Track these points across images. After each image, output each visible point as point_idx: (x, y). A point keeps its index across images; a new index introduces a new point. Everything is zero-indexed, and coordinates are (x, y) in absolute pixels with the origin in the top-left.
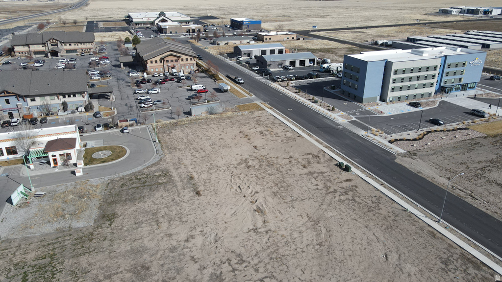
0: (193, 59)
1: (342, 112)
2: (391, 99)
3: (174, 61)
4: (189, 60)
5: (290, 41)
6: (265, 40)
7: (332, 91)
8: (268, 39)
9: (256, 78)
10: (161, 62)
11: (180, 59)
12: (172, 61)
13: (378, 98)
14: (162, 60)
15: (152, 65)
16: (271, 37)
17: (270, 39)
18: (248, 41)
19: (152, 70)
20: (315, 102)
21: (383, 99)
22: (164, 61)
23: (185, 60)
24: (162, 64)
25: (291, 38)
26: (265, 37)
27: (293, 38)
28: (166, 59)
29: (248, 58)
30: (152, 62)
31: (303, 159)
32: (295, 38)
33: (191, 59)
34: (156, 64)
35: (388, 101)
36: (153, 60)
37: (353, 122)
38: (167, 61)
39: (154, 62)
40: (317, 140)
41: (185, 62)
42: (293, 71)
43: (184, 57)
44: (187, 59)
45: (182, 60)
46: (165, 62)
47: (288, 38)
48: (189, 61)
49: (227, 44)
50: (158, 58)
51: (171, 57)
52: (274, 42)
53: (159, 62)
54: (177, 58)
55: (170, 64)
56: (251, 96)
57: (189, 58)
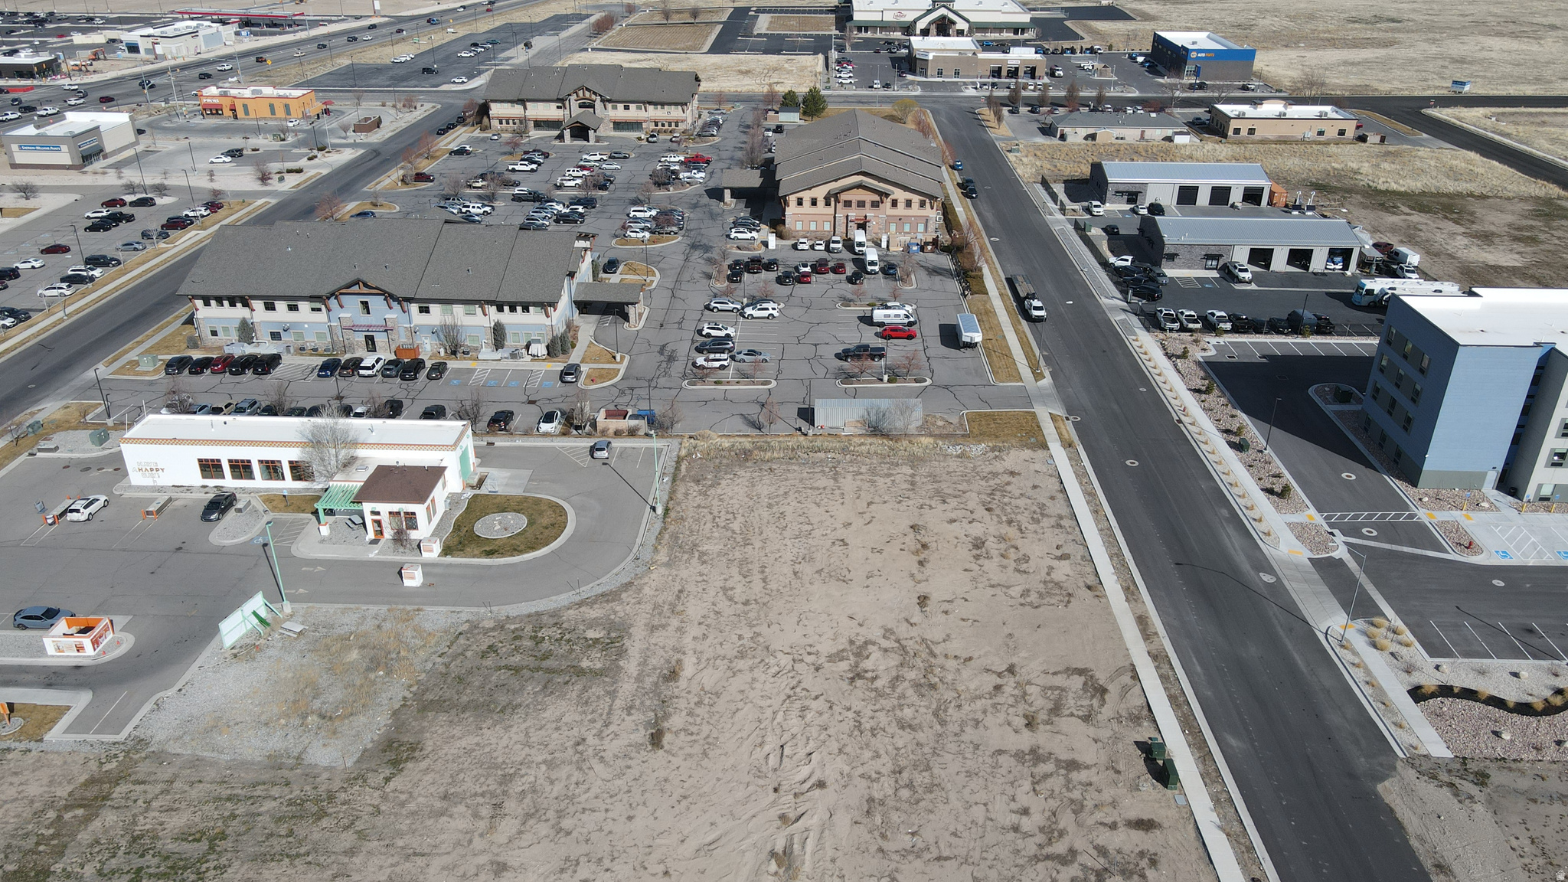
0: (928, 205)
1: (1312, 511)
3: (868, 205)
4: (915, 204)
5: (1327, 143)
6: (1230, 133)
7: (1331, 409)
8: (1244, 133)
9: (1104, 301)
10: (828, 204)
11: (888, 202)
12: (861, 204)
13: (1492, 477)
14: (831, 198)
15: (800, 210)
16: (1256, 125)
17: (1251, 131)
18: (1169, 132)
19: (799, 227)
20: (1239, 447)
21: (1511, 482)
22: (837, 201)
23: (901, 205)
24: (830, 210)
25: (1331, 132)
26: (1233, 125)
27: (1342, 133)
28: (843, 197)
29: (1128, 207)
30: (800, 202)
31: (1045, 689)
32: (1351, 133)
33: (922, 205)
34: (813, 210)
36: (806, 196)
37: (1328, 568)
39: (807, 203)
40: (1142, 621)
41: (901, 210)
42: (1253, 287)
43: (900, 195)
44: (909, 203)
45: (894, 203)
46: (840, 206)
47: (1321, 133)
48: (916, 210)
49: (1093, 137)
50: (820, 193)
51: (861, 191)
52: (1264, 142)
53: (821, 203)
54: (876, 198)
55: (854, 213)
56: (1038, 376)
57: (916, 199)
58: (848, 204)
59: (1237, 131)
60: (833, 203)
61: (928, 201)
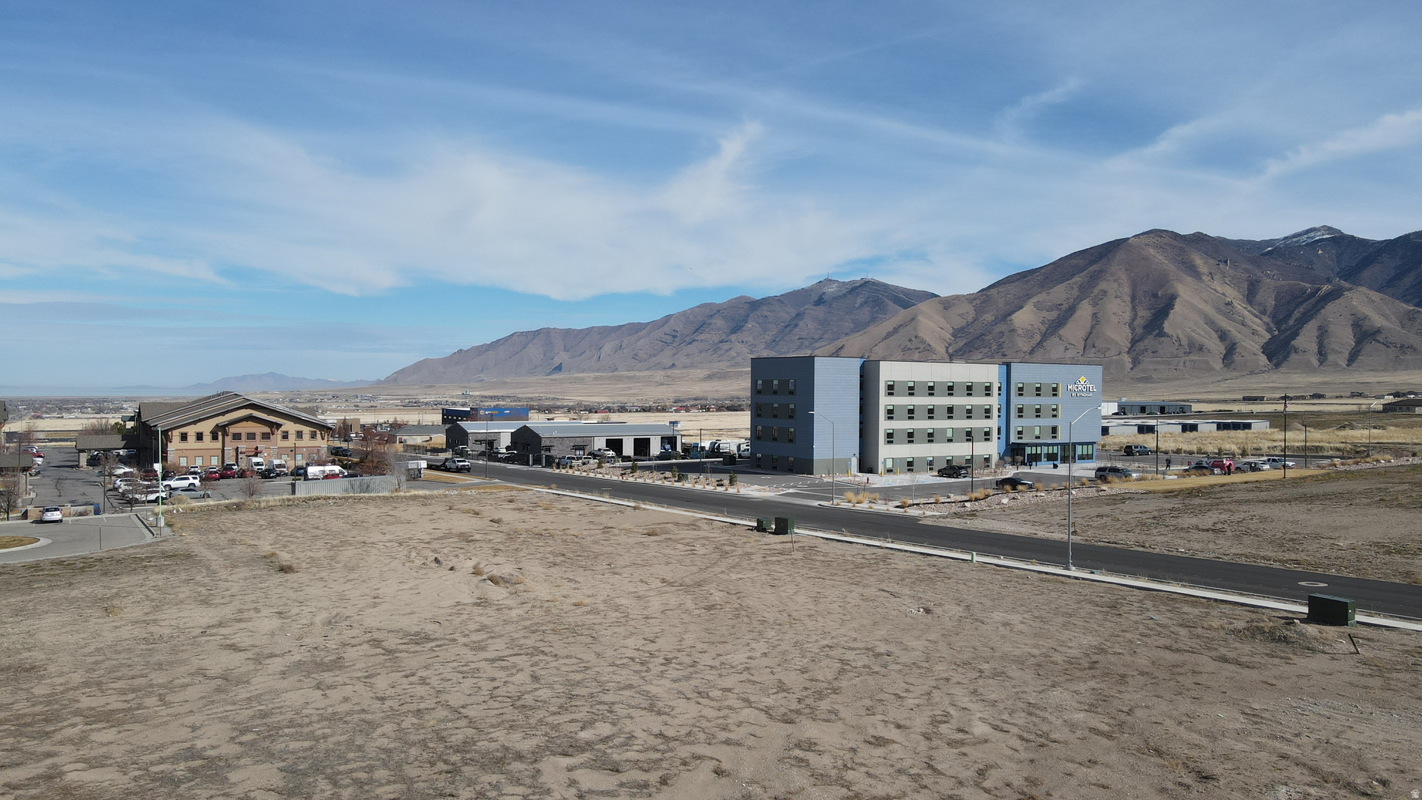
0: (319, 436)
1: (756, 486)
2: (889, 465)
3: (258, 437)
4: (306, 436)
10: (215, 438)
11: (279, 433)
12: (251, 436)
13: (855, 462)
14: (216, 433)
15: (183, 445)
19: (183, 462)
20: (680, 480)
21: (867, 466)
22: (225, 434)
23: (292, 437)
24: (218, 444)
28: (233, 430)
30: (184, 437)
33: (313, 436)
34: (199, 445)
35: (881, 468)
36: (191, 431)
37: (789, 495)
38: (237, 437)
39: (192, 438)
40: (687, 511)
41: (293, 441)
43: (289, 426)
44: (299, 435)
45: (285, 436)
46: (228, 439)
48: (306, 441)
49: (429, 440)
50: (207, 427)
51: (250, 423)
53: (207, 437)
54: (267, 430)
55: (243, 445)
57: (307, 430)
60: (220, 437)
61: (318, 432)
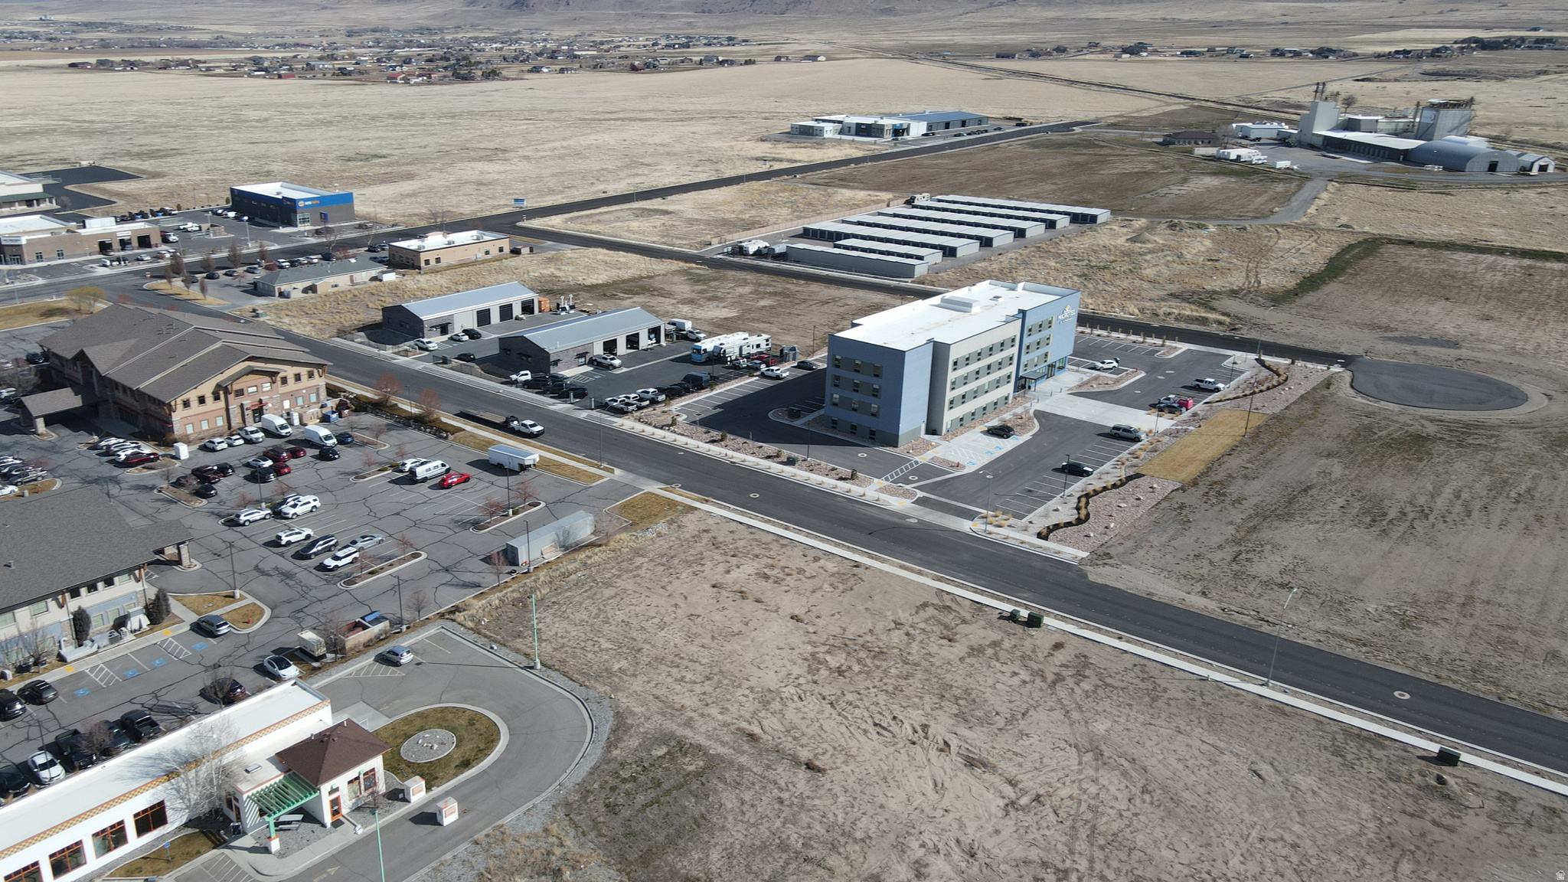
0: (315, 374)
1: (876, 480)
2: (950, 426)
4: (304, 377)
5: (495, 260)
6: (423, 264)
7: (798, 423)
8: (433, 262)
9: (552, 408)
10: (217, 398)
11: (278, 379)
13: (923, 427)
14: (218, 393)
15: (188, 412)
16: (441, 254)
17: (438, 260)
18: (374, 273)
19: (190, 430)
20: (791, 462)
21: (933, 428)
22: (227, 392)
23: (291, 380)
25: (495, 252)
26: (423, 257)
27: (501, 250)
28: (234, 387)
29: (445, 338)
30: (186, 404)
31: (926, 621)
32: (507, 250)
33: (311, 375)
34: (203, 408)
35: (945, 432)
36: (192, 395)
37: (921, 502)
39: (194, 403)
40: (902, 567)
41: (292, 386)
42: (625, 370)
43: (289, 371)
44: (298, 377)
45: (284, 381)
46: (231, 397)
47: (487, 253)
48: (305, 381)
49: (312, 289)
50: (207, 388)
51: (251, 376)
52: (450, 267)
53: (209, 399)
54: (268, 379)
55: (248, 400)
56: (612, 472)
57: (303, 371)
58: (240, 393)
59: (427, 262)
60: (222, 396)
61: (315, 371)
